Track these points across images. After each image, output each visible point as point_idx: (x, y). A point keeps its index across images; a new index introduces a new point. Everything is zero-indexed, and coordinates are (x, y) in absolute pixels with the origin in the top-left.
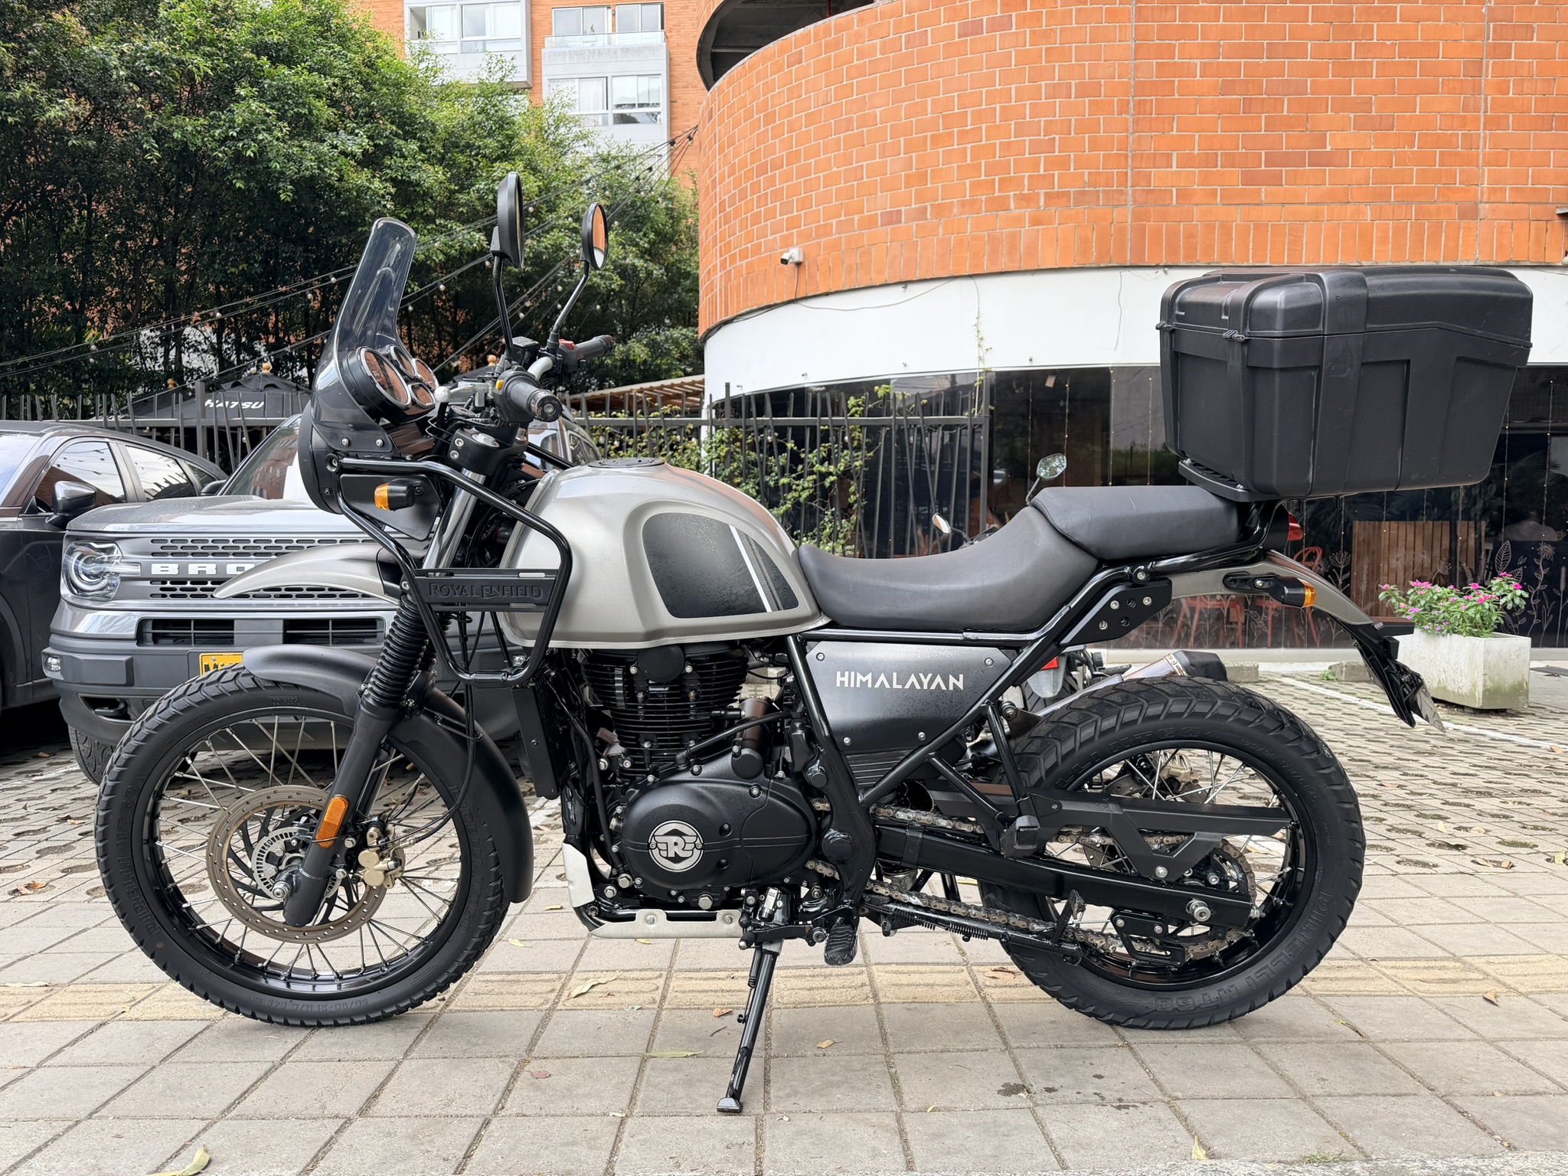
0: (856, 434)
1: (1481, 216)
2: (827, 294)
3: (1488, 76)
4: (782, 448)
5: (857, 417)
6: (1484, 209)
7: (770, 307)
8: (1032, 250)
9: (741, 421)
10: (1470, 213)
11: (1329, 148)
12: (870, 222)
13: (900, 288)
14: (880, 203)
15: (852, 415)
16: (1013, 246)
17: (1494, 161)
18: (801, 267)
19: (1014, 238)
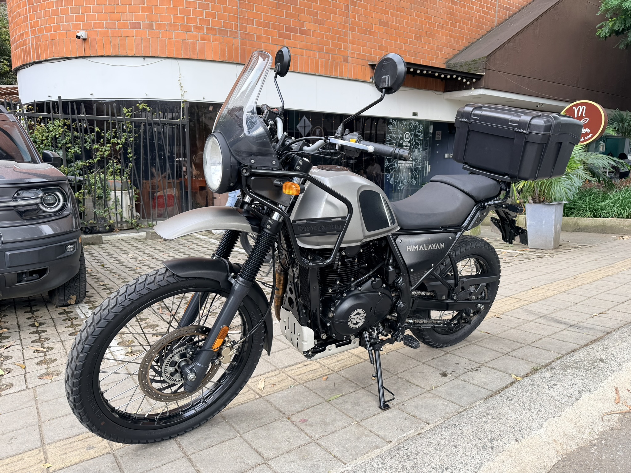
0: (128, 125)
1: (349, 62)
2: (102, 56)
3: (350, 12)
4: (92, 131)
5: (129, 118)
6: (350, 59)
7: (67, 58)
8: (202, 51)
9: (70, 116)
10: (346, 60)
11: (305, 28)
12: (125, 26)
13: (142, 59)
14: (130, 18)
15: (127, 116)
16: (194, 49)
17: (353, 43)
18: (86, 41)
19: (194, 44)
